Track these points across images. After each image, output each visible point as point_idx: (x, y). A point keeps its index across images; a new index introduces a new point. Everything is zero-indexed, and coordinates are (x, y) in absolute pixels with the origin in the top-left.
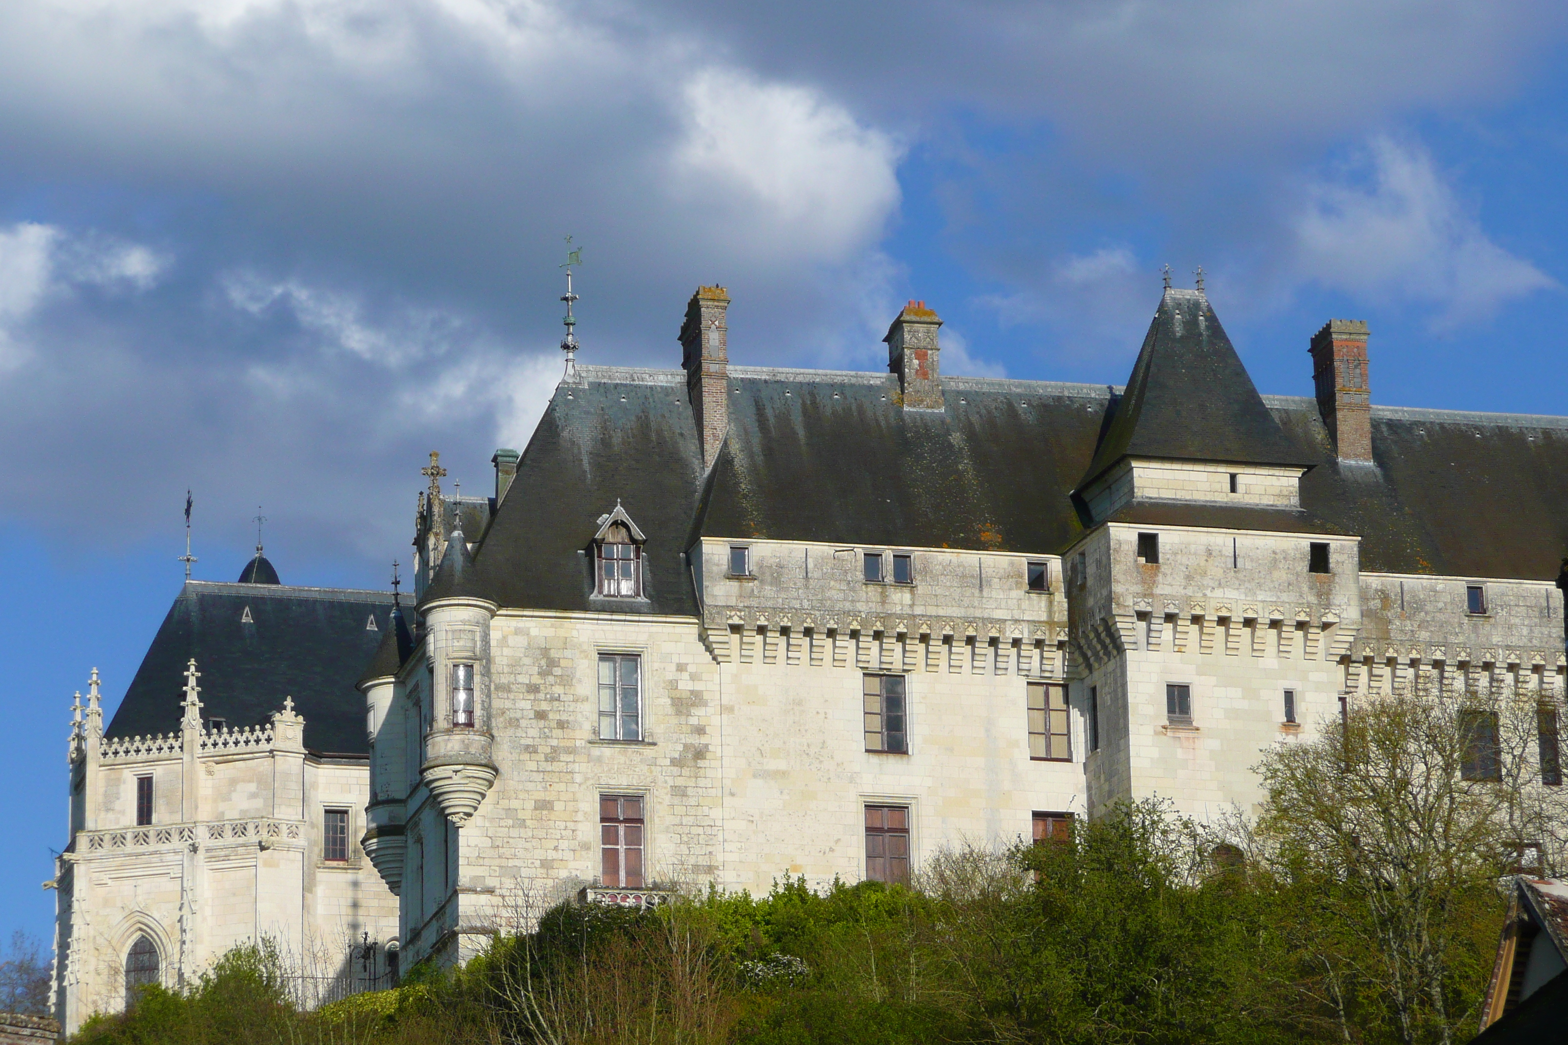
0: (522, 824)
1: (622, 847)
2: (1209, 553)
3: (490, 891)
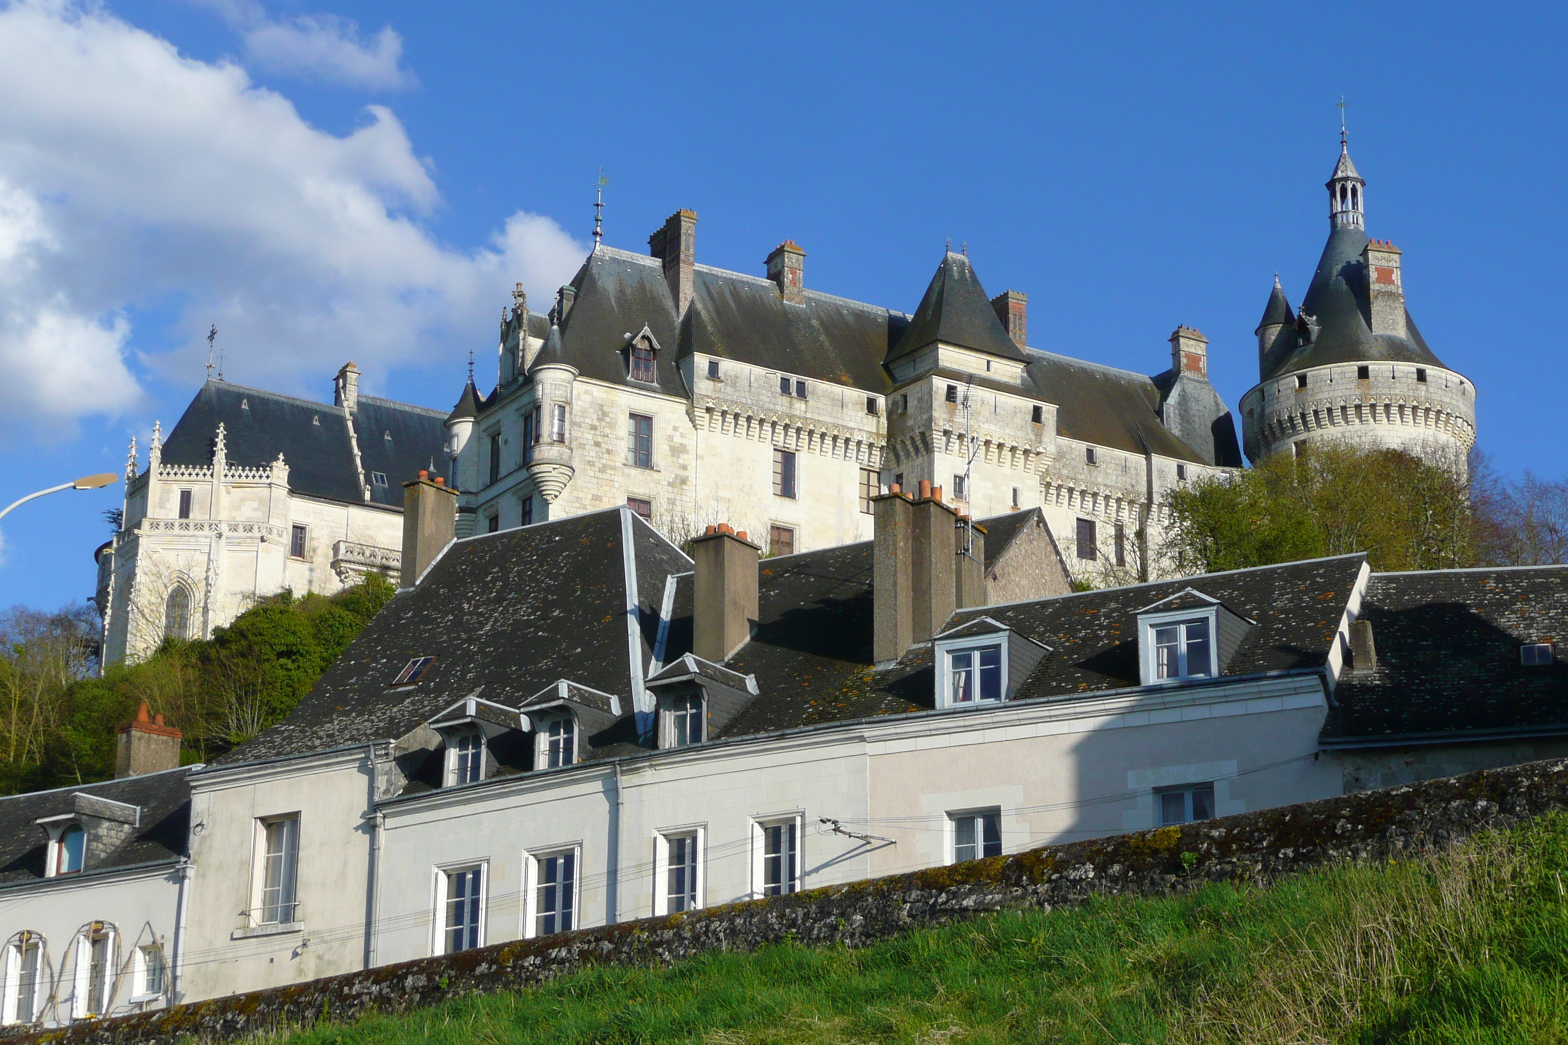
2: (983, 402)
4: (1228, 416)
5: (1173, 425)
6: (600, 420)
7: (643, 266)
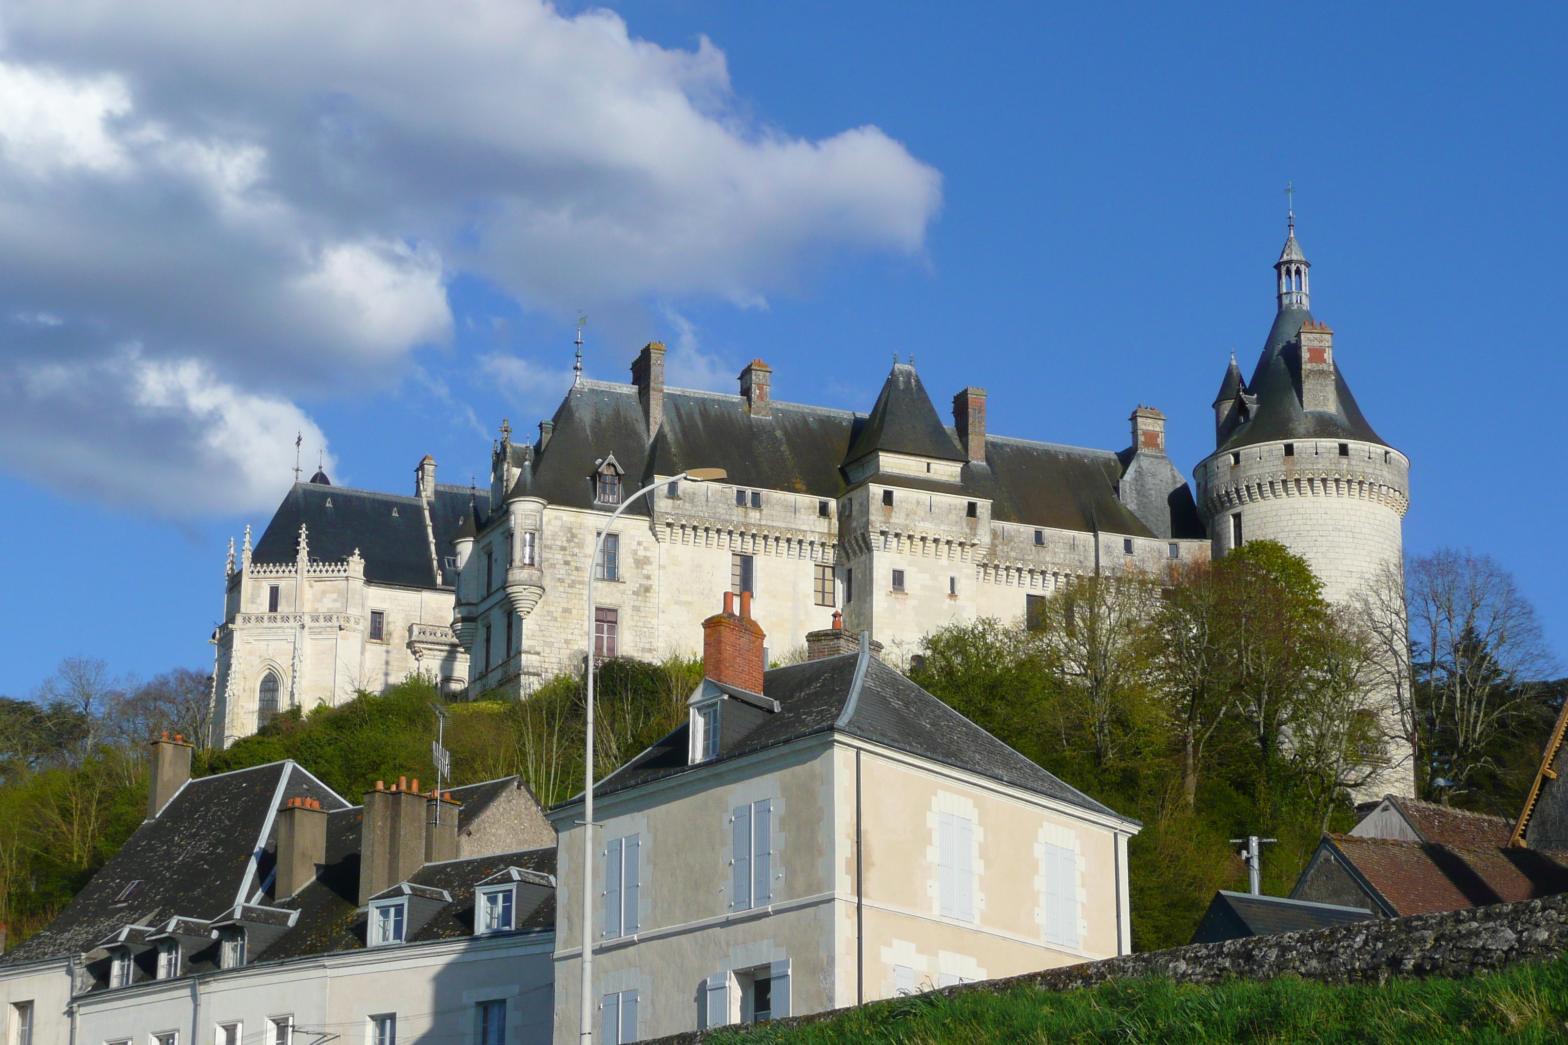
0: (556, 619)
1: (605, 636)
2: (918, 503)
3: (538, 654)
4: (1185, 488)
5: (1128, 499)
6: (568, 541)
7: (620, 394)
